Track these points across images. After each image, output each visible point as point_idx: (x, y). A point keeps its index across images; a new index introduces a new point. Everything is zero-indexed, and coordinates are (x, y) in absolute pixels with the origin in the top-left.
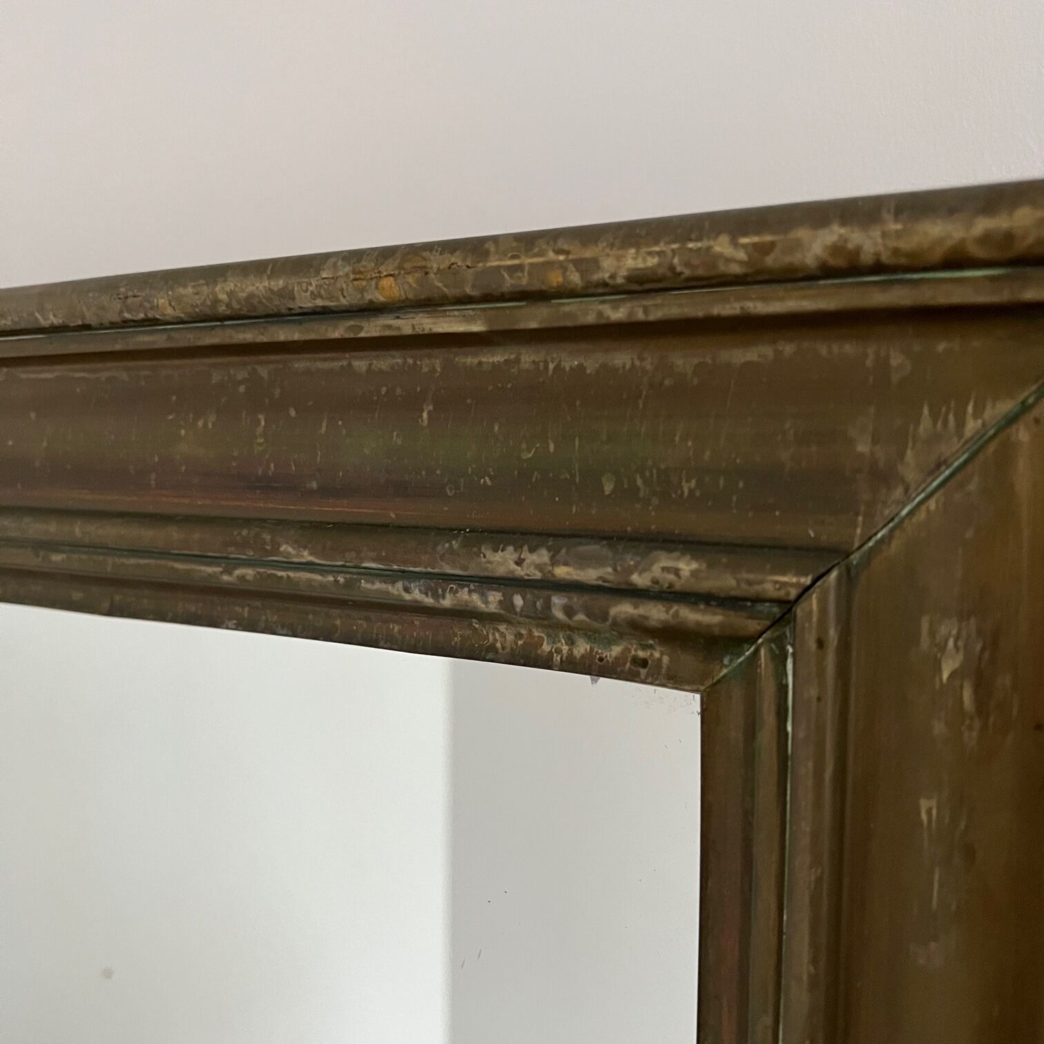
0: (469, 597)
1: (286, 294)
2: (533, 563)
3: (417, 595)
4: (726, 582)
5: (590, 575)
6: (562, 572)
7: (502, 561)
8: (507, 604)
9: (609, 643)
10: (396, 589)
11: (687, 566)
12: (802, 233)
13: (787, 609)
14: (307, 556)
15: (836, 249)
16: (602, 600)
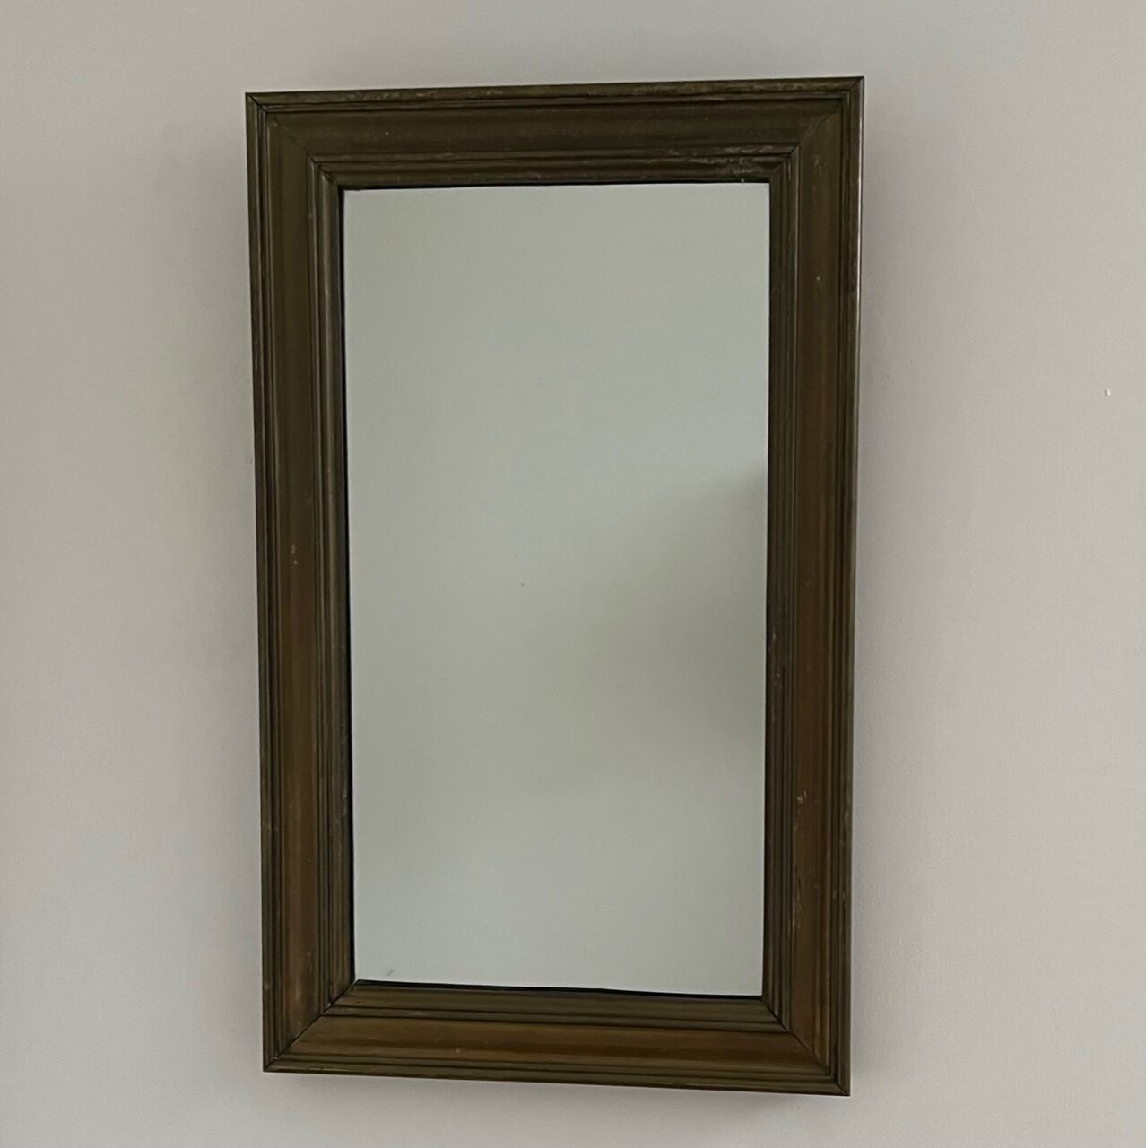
0: (720, 161)
1: (675, 90)
2: (737, 150)
3: (705, 161)
4: (778, 150)
5: (750, 151)
6: (745, 151)
7: (730, 150)
8: (728, 162)
9: (749, 169)
10: (700, 161)
11: (770, 147)
12: (793, 84)
13: (789, 155)
14: (677, 154)
15: (799, 87)
16: (749, 158)
